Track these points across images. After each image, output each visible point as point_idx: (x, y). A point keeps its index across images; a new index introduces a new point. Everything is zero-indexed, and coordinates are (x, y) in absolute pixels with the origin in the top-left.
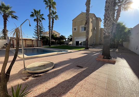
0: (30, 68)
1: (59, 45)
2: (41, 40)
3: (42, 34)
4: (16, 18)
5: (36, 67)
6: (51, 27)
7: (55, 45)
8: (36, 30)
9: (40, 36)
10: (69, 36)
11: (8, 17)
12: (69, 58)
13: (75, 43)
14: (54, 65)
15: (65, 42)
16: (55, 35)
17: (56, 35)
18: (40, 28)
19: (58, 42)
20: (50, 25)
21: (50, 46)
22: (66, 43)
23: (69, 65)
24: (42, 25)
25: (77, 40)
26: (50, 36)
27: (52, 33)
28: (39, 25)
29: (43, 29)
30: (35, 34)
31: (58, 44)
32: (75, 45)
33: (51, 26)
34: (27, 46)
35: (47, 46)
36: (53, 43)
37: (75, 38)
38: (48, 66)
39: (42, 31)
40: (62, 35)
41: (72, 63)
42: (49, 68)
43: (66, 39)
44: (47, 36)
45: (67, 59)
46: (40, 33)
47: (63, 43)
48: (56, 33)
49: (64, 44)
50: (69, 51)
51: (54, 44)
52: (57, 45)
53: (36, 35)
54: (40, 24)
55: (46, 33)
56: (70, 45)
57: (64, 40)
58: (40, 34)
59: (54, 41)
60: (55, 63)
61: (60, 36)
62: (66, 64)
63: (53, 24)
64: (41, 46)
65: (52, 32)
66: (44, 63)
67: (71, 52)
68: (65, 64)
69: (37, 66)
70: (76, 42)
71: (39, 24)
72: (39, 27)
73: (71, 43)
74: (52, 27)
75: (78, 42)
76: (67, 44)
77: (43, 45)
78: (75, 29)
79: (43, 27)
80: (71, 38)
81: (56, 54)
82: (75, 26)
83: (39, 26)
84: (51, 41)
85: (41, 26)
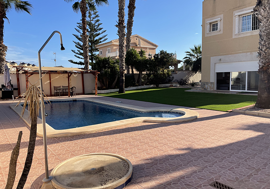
0: (60, 176)
1: (151, 89)
2: (93, 73)
3: (97, 50)
4: (26, 9)
5: (78, 174)
6: (124, 28)
7: (139, 87)
8: (79, 39)
9: (92, 55)
10: (192, 52)
11: (7, 7)
12: (185, 144)
13: (213, 79)
14: (131, 169)
15: (174, 75)
16: (138, 50)
17: (142, 53)
18: (93, 29)
19: (149, 75)
20: (123, 21)
21: (121, 91)
22: (176, 77)
23: (182, 177)
24: (98, 21)
25: (222, 69)
26: (121, 56)
27: (128, 46)
28: (87, 19)
29: (100, 32)
30: (76, 50)
31: (149, 82)
32: (212, 87)
33: (125, 24)
34: (53, 92)
35: (113, 90)
36: (131, 81)
37: (213, 59)
38: (113, 173)
39: (97, 38)
40: (162, 52)
41: (194, 168)
42: (114, 183)
43: (179, 62)
44: (111, 55)
45: (179, 147)
46: (91, 47)
47: (166, 79)
48: (143, 45)
49: (170, 81)
50: (189, 113)
51: (134, 85)
52: (145, 86)
53: (81, 54)
54: (93, 16)
55: (110, 44)
56: (193, 84)
57: (172, 68)
58: (91, 51)
59: (135, 72)
60: (134, 161)
61: (156, 56)
62: (174, 170)
63: (131, 16)
64: (94, 92)
65: (128, 40)
66: (102, 162)
67: (195, 119)
68: (168, 171)
69: (80, 169)
70: (219, 75)
71: (90, 17)
72: (88, 27)
73: (196, 78)
74: (130, 24)
75: (228, 74)
76: (183, 82)
77: (99, 89)
78: (214, 27)
79: (100, 27)
80: (199, 61)
81: (140, 125)
82: (214, 15)
83: (90, 24)
84: (126, 72)
85: (93, 22)
